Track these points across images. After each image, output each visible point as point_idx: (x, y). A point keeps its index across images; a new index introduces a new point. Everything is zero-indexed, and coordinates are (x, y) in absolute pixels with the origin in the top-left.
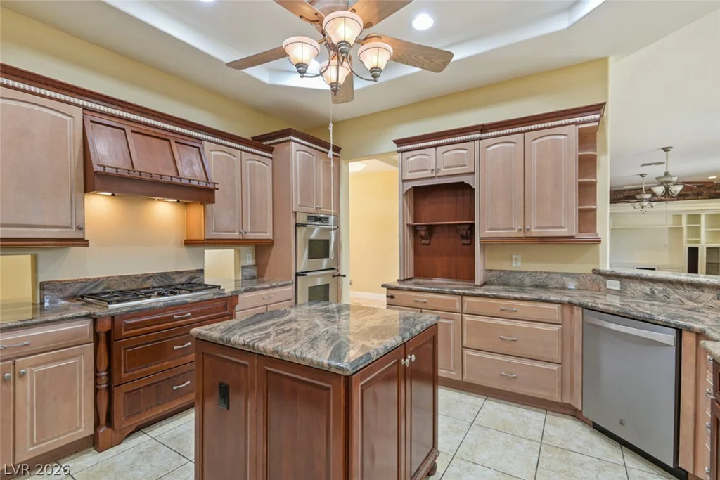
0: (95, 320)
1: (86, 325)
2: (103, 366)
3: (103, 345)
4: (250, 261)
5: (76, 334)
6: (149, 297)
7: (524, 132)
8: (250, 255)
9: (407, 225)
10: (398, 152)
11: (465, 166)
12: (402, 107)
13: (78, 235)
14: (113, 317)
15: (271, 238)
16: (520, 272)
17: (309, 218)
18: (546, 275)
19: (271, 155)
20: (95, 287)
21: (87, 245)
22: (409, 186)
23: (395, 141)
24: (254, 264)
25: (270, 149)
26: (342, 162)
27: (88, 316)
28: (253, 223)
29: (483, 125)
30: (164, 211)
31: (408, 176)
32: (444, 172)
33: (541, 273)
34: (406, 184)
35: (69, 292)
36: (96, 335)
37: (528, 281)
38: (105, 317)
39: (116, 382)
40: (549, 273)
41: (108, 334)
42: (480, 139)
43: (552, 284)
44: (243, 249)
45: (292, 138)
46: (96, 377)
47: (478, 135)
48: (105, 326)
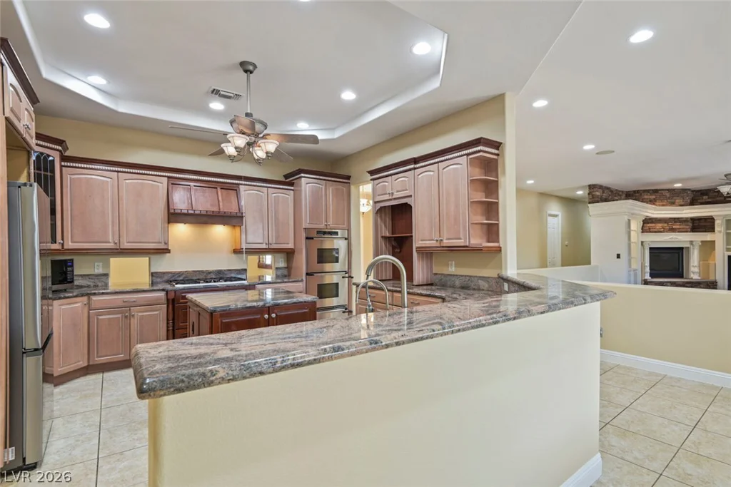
0: (167, 292)
1: (162, 294)
2: (171, 318)
3: (171, 306)
4: (282, 264)
5: (158, 298)
6: (199, 283)
7: (438, 162)
8: (283, 260)
9: (382, 237)
10: (371, 180)
11: (407, 190)
12: (383, 142)
13: (165, 247)
14: (175, 291)
15: (293, 247)
16: (454, 275)
17: (318, 232)
18: (468, 278)
19: (292, 188)
20: (180, 276)
21: (169, 252)
22: (379, 206)
23: (369, 172)
24: (286, 266)
25: (291, 184)
26: (353, 188)
27: (163, 290)
28: (277, 237)
29: (414, 158)
30: (220, 232)
31: (378, 199)
32: (397, 195)
33: (466, 276)
34: (377, 204)
35: (166, 278)
36: (168, 300)
37: (457, 283)
38: (171, 290)
39: (176, 327)
40: (470, 276)
41: (173, 300)
42: (415, 169)
43: (472, 285)
44: (278, 255)
45: (302, 175)
46: (168, 323)
47: (412, 166)
48: (172, 296)
